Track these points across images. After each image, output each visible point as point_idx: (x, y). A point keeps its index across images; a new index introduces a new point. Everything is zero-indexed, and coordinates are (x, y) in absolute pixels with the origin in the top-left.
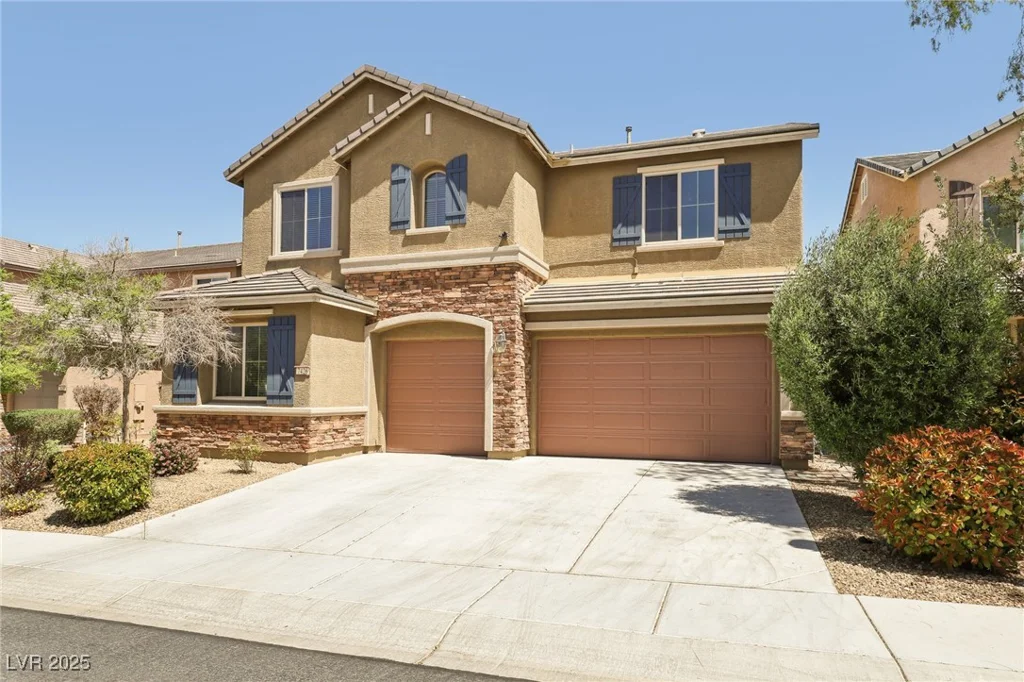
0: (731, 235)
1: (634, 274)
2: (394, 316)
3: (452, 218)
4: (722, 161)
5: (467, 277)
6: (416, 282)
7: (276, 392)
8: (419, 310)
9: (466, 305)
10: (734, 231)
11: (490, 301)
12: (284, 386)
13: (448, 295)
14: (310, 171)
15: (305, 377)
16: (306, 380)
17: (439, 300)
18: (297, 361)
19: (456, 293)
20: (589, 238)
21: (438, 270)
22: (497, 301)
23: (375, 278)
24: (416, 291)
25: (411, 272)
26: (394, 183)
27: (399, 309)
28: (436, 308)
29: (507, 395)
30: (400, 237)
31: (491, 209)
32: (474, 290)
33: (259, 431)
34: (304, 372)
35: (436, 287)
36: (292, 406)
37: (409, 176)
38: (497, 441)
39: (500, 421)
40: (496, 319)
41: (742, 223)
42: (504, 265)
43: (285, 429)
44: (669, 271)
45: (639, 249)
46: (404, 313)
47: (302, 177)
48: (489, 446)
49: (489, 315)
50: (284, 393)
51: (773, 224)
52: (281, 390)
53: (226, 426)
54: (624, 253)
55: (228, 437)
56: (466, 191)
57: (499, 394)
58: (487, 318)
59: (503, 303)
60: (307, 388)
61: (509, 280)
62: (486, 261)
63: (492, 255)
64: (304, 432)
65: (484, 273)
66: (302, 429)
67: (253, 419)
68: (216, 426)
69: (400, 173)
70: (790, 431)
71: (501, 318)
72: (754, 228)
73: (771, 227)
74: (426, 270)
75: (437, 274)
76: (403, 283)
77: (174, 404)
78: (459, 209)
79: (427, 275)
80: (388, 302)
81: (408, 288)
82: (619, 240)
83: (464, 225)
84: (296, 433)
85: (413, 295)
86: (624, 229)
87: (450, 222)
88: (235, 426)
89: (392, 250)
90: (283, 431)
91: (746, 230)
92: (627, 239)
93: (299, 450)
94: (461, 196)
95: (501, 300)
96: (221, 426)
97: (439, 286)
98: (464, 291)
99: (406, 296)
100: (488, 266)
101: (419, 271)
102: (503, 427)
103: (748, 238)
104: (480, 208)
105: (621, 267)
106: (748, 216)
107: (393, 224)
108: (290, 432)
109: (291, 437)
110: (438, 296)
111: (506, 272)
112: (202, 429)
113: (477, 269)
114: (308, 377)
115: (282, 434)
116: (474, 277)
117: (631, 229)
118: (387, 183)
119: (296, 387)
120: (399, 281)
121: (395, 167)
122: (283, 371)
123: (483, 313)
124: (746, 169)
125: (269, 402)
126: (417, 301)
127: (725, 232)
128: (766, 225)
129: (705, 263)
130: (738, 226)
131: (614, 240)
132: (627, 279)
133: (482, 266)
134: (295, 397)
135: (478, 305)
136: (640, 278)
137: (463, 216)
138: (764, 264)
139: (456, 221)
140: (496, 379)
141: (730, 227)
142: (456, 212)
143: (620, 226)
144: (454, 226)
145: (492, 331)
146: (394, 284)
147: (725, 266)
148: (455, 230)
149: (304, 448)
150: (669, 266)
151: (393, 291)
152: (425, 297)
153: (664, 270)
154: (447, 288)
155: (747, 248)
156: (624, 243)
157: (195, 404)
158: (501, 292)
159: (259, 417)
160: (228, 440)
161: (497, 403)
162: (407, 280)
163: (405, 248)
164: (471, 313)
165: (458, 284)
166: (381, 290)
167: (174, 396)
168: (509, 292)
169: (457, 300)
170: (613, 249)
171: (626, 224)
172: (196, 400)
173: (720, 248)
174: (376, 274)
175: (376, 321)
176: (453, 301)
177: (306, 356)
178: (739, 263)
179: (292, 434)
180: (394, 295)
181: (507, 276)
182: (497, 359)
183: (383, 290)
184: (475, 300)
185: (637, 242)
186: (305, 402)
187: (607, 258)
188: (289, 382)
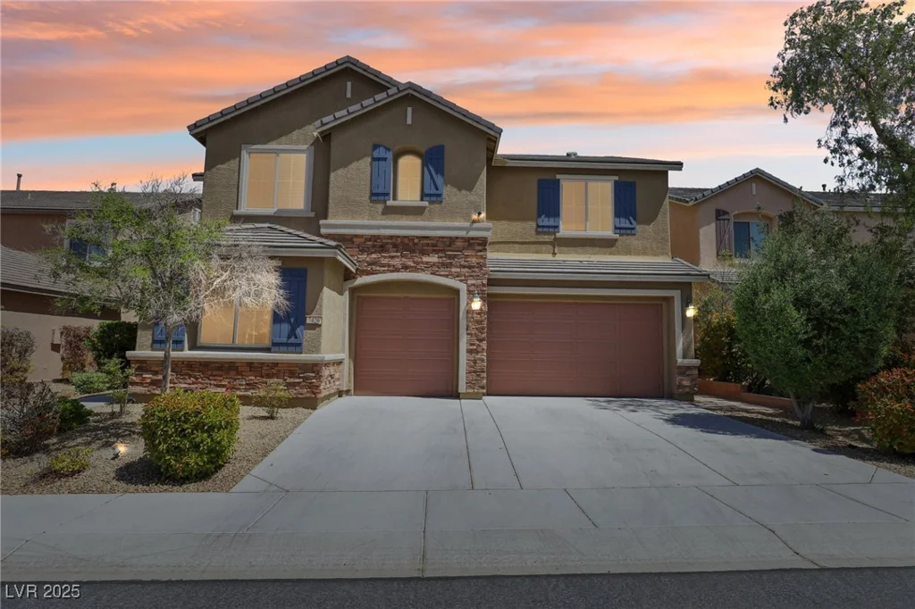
0: (623, 231)
1: (554, 254)
2: (373, 274)
3: (430, 195)
4: (616, 178)
5: (445, 246)
6: (395, 246)
7: (284, 340)
8: (397, 270)
9: (442, 269)
10: (626, 229)
11: (464, 267)
12: (292, 333)
13: (425, 259)
14: (283, 138)
15: (316, 326)
16: (318, 329)
17: (417, 263)
18: (307, 311)
19: (434, 259)
20: (518, 223)
21: (417, 237)
22: (470, 267)
23: (355, 240)
24: (395, 254)
25: (391, 237)
26: (374, 159)
27: (378, 268)
28: (415, 270)
29: (479, 345)
30: (380, 207)
31: (464, 192)
32: (450, 257)
33: (262, 377)
34: (315, 321)
35: (414, 251)
36: (301, 353)
37: (390, 155)
38: (470, 384)
39: (471, 367)
40: (470, 282)
41: (631, 224)
42: (477, 239)
43: (292, 374)
44: (580, 253)
45: (558, 235)
46: (384, 272)
47: (274, 142)
48: (462, 388)
49: (463, 278)
50: (293, 340)
51: (651, 226)
52: (289, 337)
53: (220, 373)
54: (546, 237)
55: (223, 383)
56: (442, 174)
57: (471, 345)
58: (461, 281)
59: (475, 269)
60: (319, 336)
61: (481, 251)
62: (463, 234)
63: (468, 230)
64: (314, 378)
65: (459, 244)
66: (314, 375)
67: (256, 365)
68: (209, 373)
69: (380, 153)
70: (682, 374)
71: (473, 282)
72: (639, 228)
73: (650, 228)
74: (405, 237)
75: (416, 241)
76: (382, 246)
77: (153, 350)
78: (437, 189)
79: (406, 241)
80: (367, 262)
81: (387, 251)
82: (543, 227)
83: (441, 202)
84: (305, 379)
85: (392, 257)
86: (546, 219)
87: (428, 198)
88: (233, 373)
89: (372, 217)
90: (290, 377)
91: (633, 229)
92: (548, 227)
93: (308, 395)
94: (439, 180)
95: (473, 267)
96: (215, 373)
97: (417, 251)
98: (441, 257)
99: (385, 257)
100: (462, 238)
101: (398, 237)
102: (475, 372)
103: (635, 235)
104: (455, 190)
105: (544, 247)
106: (635, 219)
107: (372, 194)
108: (300, 378)
109: (300, 383)
110: (416, 259)
111: (479, 244)
112: (190, 376)
113: (452, 240)
114: (320, 326)
115: (289, 380)
116: (450, 246)
117: (552, 220)
118: (369, 160)
119: (306, 335)
120: (379, 244)
121: (376, 147)
122: (292, 320)
123: (458, 276)
124: (633, 185)
125: (273, 349)
126: (397, 262)
127: (620, 228)
128: (647, 227)
129: (605, 250)
130: (628, 225)
131: (538, 226)
132: (549, 257)
133: (457, 238)
134: (304, 344)
135: (453, 270)
136: (559, 257)
137: (440, 195)
138: (645, 254)
139: (434, 199)
140: (469, 332)
141: (623, 225)
142: (433, 191)
143: (543, 216)
144: (431, 203)
145: (466, 291)
146: (374, 246)
147: (619, 253)
148: (432, 206)
149: (314, 393)
150: (579, 249)
151: (372, 253)
152: (403, 259)
153: (576, 253)
154: (424, 253)
155: (633, 241)
156: (546, 230)
157: (182, 350)
158: (474, 260)
159: (263, 363)
160: (224, 386)
161: (470, 351)
162: (387, 243)
163: (384, 217)
164: (447, 276)
165: (435, 251)
166: (360, 251)
167: (154, 342)
168: (482, 261)
169: (434, 264)
170: (538, 233)
171: (548, 216)
172: (183, 346)
173: (616, 240)
174: (356, 236)
175: (355, 278)
176: (429, 266)
177: (317, 307)
178: (628, 252)
179: (301, 380)
180: (374, 256)
181: (480, 248)
182: (470, 315)
183: (362, 251)
184: (450, 265)
185: (556, 230)
186: (317, 349)
187: (533, 240)
188: (298, 331)
